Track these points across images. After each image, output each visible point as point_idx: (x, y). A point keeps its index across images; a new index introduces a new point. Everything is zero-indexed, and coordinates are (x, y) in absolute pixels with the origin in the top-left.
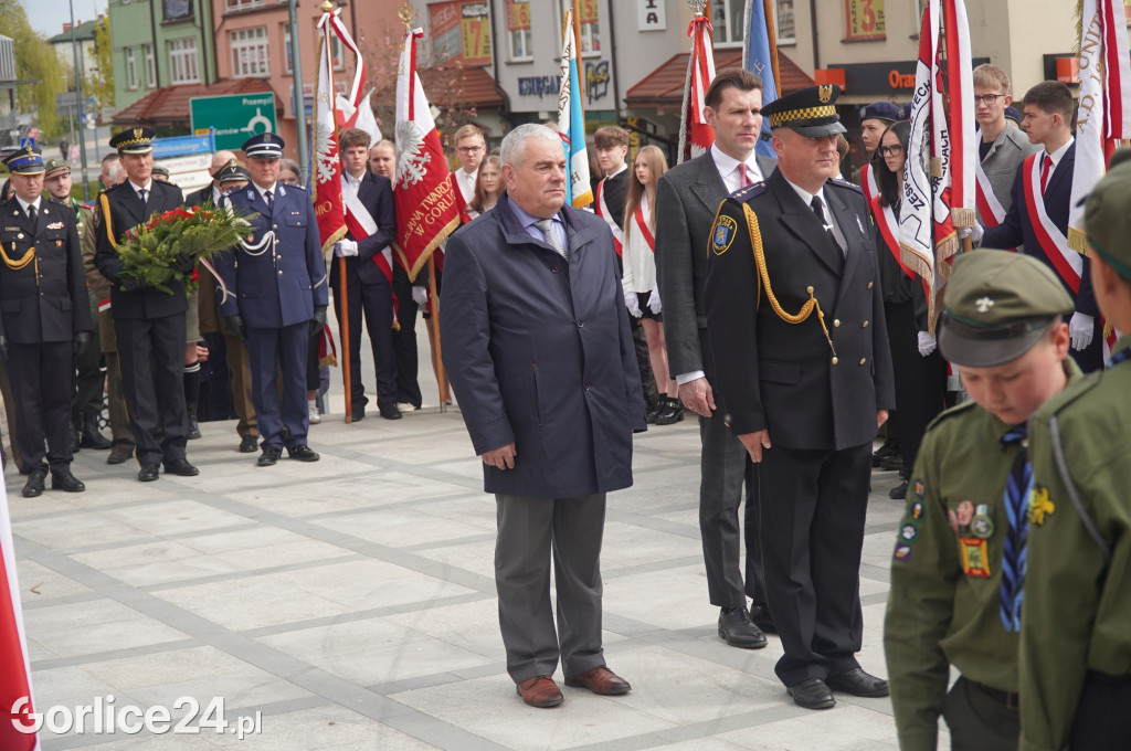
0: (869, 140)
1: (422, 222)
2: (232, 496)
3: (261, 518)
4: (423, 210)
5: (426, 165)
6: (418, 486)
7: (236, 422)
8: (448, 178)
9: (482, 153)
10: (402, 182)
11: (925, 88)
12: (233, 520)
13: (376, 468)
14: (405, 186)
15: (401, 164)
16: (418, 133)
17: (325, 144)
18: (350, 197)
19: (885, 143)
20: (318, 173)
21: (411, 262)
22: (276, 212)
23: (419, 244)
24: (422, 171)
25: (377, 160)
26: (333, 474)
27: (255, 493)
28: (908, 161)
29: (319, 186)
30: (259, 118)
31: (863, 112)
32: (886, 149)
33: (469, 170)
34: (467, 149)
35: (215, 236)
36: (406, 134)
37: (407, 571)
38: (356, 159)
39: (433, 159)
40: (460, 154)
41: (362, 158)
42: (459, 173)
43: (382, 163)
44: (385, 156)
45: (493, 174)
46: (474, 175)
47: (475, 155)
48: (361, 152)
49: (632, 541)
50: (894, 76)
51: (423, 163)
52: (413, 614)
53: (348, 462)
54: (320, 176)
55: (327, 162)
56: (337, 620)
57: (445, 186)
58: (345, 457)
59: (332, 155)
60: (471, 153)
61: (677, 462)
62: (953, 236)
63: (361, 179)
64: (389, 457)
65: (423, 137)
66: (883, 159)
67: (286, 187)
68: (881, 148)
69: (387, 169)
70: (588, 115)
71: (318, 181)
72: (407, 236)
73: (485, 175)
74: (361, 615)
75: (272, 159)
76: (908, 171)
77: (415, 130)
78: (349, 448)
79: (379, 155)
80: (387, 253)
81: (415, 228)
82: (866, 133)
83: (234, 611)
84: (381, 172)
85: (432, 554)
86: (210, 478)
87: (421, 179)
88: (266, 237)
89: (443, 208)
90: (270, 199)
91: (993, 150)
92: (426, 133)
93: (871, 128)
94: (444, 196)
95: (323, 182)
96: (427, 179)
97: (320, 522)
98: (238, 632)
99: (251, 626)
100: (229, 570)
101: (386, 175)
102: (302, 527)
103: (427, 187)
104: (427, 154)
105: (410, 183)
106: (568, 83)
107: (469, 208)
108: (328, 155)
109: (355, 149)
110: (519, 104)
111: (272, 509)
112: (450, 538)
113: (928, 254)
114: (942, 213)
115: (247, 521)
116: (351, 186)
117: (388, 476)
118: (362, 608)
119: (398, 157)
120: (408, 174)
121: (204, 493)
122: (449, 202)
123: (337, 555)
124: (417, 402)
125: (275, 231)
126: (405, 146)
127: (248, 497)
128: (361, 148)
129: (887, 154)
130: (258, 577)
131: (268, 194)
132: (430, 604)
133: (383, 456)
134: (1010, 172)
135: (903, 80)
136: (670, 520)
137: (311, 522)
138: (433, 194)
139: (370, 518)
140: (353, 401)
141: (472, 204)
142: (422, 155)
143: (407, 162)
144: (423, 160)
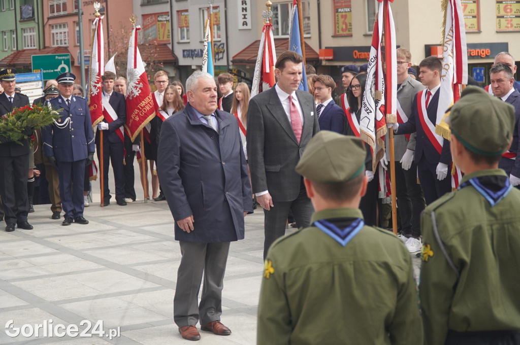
0: (345, 82)
1: (138, 114)
2: (48, 239)
3: (61, 249)
4: (139, 109)
5: (140, 88)
6: (134, 236)
7: (50, 205)
8: (150, 95)
9: (167, 84)
10: (129, 96)
11: (374, 59)
12: (49, 250)
13: (115, 228)
14: (131, 98)
15: (129, 88)
16: (138, 74)
17: (95, 78)
18: (105, 103)
19: (353, 84)
20: (91, 91)
21: (132, 133)
22: (71, 108)
23: (137, 125)
24: (139, 91)
25: (118, 86)
26: (94, 230)
27: (59, 238)
28: (365, 92)
29: (92, 97)
30: (63, 65)
31: (343, 69)
32: (353, 86)
33: (161, 91)
34: (160, 82)
35: (43, 119)
36: (132, 74)
37: (129, 276)
38: (109, 85)
39: (144, 86)
40: (157, 84)
41: (112, 85)
42: (156, 93)
43: (120, 87)
44: (121, 84)
45: (172, 94)
46: (163, 94)
47: (164, 84)
48: (111, 82)
49: (232, 264)
50: (355, 53)
52: (131, 295)
53: (102, 225)
54: (92, 93)
55: (95, 86)
56: (96, 297)
57: (149, 98)
58: (101, 223)
59: (98, 83)
60: (162, 84)
61: (253, 228)
62: (384, 127)
63: (111, 94)
64: (120, 223)
65: (139, 76)
66: (351, 91)
67: (76, 97)
68: (351, 86)
69: (122, 90)
70: (216, 67)
71: (91, 95)
72: (131, 121)
73: (168, 94)
74: (107, 296)
75: (70, 85)
76: (365, 96)
77: (136, 72)
78: (102, 218)
79: (119, 84)
80: (122, 129)
81: (134, 117)
82: (344, 79)
83: (49, 292)
84: (119, 91)
85: (140, 268)
86: (38, 231)
87: (138, 95)
88: (67, 120)
89: (148, 108)
90: (68, 103)
91: (401, 87)
92: (141, 74)
93: (347, 77)
94: (149, 103)
95: (93, 95)
96: (142, 95)
97: (89, 252)
98: (51, 302)
99: (56, 299)
100: (47, 273)
101: (121, 93)
102: (80, 254)
103: (141, 99)
104: (141, 83)
105: (133, 97)
106: (207, 53)
107: (160, 109)
108: (96, 83)
109: (109, 81)
110: (183, 62)
111: (66, 246)
112: (148, 261)
113: (373, 135)
114: (380, 116)
115: (55, 251)
116: (106, 97)
117: (120, 231)
118: (107, 292)
119: (128, 85)
120: (132, 92)
121: (36, 237)
122: (151, 106)
123: (96, 268)
124: (134, 198)
125: (71, 117)
126: (131, 80)
127: (56, 240)
128: (111, 80)
129: (354, 89)
130: (60, 277)
131: (68, 100)
132: (139, 291)
133: (118, 223)
134: (408, 98)
135: (360, 55)
136: (250, 254)
137: (85, 252)
138: (143, 102)
139: (112, 251)
140: (104, 197)
141: (161, 107)
142: (139, 84)
143: (132, 87)
144: (139, 86)
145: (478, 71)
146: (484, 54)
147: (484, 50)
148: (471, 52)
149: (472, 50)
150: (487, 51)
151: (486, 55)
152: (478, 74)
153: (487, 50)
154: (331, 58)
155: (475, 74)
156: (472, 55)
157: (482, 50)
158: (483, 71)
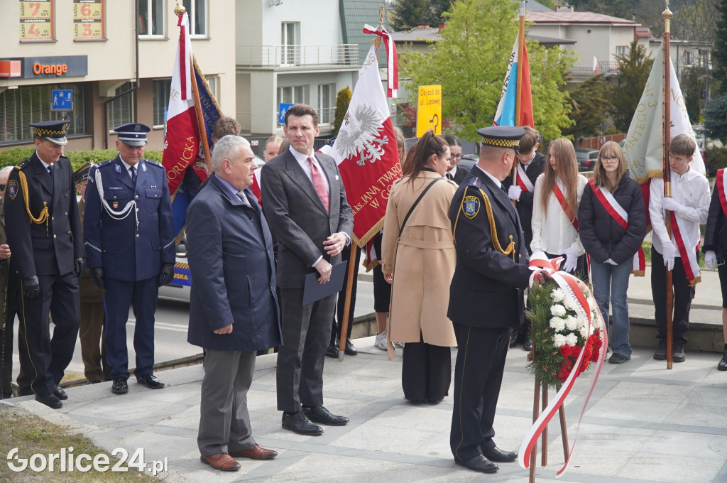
1: (378, 196)
4: (379, 185)
5: (384, 147)
10: (356, 158)
14: (361, 163)
15: (357, 142)
16: (376, 117)
22: (139, 184)
23: (375, 216)
24: (380, 151)
36: (368, 117)
39: (390, 141)
51: (381, 144)
65: (382, 122)
67: (148, 164)
72: (359, 207)
81: (369, 201)
87: (380, 158)
88: (129, 205)
90: (133, 173)
92: (386, 119)
96: (386, 159)
103: (385, 165)
104: (385, 137)
105: (367, 161)
120: (366, 152)
125: (137, 201)
126: (366, 129)
131: (132, 169)
138: (389, 173)
142: (381, 138)
143: (366, 143)
144: (382, 142)
145: (61, 95)
146: (60, 71)
147: (60, 66)
148: (45, 68)
149: (47, 66)
150: (63, 67)
151: (62, 73)
152: (60, 100)
153: (64, 65)
155: (56, 98)
156: (47, 72)
157: (58, 66)
158: (69, 94)
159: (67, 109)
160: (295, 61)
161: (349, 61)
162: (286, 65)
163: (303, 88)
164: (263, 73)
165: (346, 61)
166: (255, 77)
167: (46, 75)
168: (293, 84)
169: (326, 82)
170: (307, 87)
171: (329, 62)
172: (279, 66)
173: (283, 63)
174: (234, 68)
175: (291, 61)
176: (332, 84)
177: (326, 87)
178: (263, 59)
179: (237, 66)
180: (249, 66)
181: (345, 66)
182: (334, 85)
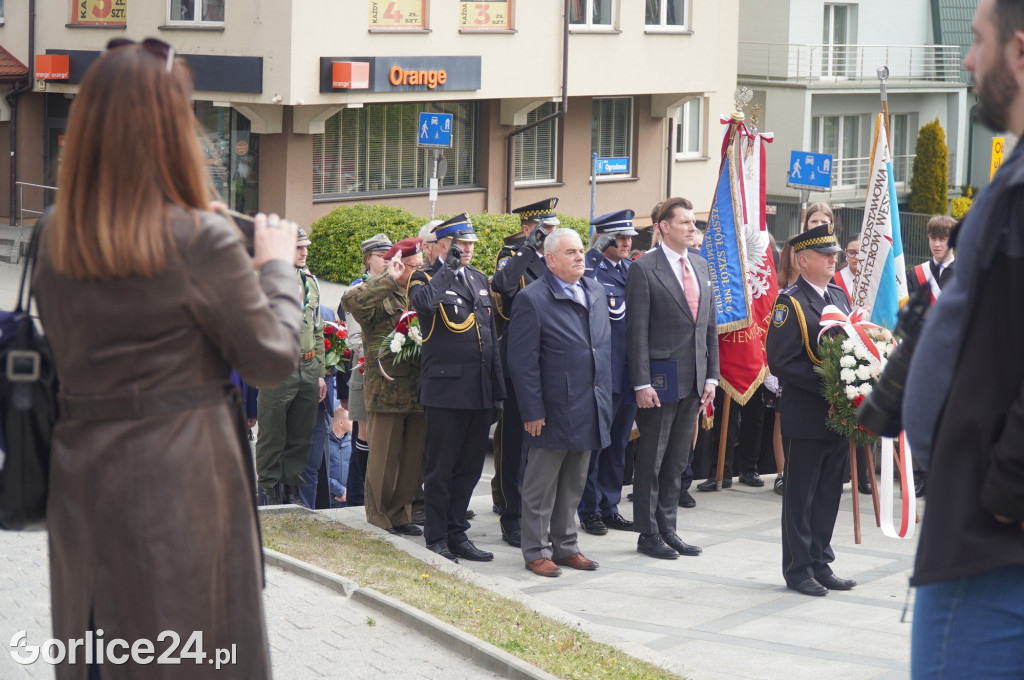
145: (434, 121)
146: (435, 81)
147: (435, 73)
148: (409, 76)
149: (412, 72)
150: (440, 73)
151: (438, 84)
152: (432, 129)
153: (441, 72)
154: (64, 76)
155: (425, 126)
156: (412, 83)
157: (431, 72)
158: (448, 121)
159: (442, 146)
160: (847, 71)
161: (943, 74)
162: (830, 79)
163: (860, 120)
164: (788, 93)
165: (938, 74)
166: (773, 97)
167: (411, 88)
168: (841, 112)
169: (902, 110)
170: (867, 117)
171: (906, 73)
172: (817, 79)
173: (826, 74)
174: (735, 80)
175: (839, 70)
176: (912, 113)
177: (901, 119)
178: (790, 67)
179: (739, 76)
180: (764, 78)
181: (935, 83)
182: (915, 115)
